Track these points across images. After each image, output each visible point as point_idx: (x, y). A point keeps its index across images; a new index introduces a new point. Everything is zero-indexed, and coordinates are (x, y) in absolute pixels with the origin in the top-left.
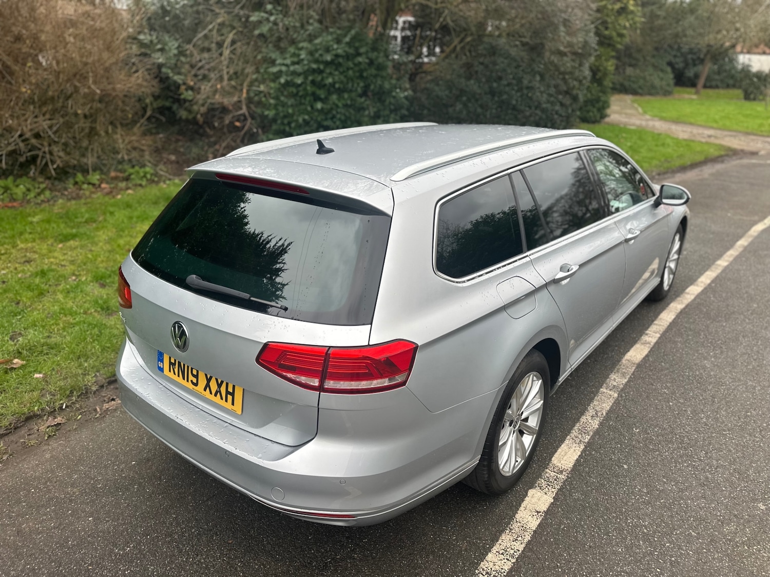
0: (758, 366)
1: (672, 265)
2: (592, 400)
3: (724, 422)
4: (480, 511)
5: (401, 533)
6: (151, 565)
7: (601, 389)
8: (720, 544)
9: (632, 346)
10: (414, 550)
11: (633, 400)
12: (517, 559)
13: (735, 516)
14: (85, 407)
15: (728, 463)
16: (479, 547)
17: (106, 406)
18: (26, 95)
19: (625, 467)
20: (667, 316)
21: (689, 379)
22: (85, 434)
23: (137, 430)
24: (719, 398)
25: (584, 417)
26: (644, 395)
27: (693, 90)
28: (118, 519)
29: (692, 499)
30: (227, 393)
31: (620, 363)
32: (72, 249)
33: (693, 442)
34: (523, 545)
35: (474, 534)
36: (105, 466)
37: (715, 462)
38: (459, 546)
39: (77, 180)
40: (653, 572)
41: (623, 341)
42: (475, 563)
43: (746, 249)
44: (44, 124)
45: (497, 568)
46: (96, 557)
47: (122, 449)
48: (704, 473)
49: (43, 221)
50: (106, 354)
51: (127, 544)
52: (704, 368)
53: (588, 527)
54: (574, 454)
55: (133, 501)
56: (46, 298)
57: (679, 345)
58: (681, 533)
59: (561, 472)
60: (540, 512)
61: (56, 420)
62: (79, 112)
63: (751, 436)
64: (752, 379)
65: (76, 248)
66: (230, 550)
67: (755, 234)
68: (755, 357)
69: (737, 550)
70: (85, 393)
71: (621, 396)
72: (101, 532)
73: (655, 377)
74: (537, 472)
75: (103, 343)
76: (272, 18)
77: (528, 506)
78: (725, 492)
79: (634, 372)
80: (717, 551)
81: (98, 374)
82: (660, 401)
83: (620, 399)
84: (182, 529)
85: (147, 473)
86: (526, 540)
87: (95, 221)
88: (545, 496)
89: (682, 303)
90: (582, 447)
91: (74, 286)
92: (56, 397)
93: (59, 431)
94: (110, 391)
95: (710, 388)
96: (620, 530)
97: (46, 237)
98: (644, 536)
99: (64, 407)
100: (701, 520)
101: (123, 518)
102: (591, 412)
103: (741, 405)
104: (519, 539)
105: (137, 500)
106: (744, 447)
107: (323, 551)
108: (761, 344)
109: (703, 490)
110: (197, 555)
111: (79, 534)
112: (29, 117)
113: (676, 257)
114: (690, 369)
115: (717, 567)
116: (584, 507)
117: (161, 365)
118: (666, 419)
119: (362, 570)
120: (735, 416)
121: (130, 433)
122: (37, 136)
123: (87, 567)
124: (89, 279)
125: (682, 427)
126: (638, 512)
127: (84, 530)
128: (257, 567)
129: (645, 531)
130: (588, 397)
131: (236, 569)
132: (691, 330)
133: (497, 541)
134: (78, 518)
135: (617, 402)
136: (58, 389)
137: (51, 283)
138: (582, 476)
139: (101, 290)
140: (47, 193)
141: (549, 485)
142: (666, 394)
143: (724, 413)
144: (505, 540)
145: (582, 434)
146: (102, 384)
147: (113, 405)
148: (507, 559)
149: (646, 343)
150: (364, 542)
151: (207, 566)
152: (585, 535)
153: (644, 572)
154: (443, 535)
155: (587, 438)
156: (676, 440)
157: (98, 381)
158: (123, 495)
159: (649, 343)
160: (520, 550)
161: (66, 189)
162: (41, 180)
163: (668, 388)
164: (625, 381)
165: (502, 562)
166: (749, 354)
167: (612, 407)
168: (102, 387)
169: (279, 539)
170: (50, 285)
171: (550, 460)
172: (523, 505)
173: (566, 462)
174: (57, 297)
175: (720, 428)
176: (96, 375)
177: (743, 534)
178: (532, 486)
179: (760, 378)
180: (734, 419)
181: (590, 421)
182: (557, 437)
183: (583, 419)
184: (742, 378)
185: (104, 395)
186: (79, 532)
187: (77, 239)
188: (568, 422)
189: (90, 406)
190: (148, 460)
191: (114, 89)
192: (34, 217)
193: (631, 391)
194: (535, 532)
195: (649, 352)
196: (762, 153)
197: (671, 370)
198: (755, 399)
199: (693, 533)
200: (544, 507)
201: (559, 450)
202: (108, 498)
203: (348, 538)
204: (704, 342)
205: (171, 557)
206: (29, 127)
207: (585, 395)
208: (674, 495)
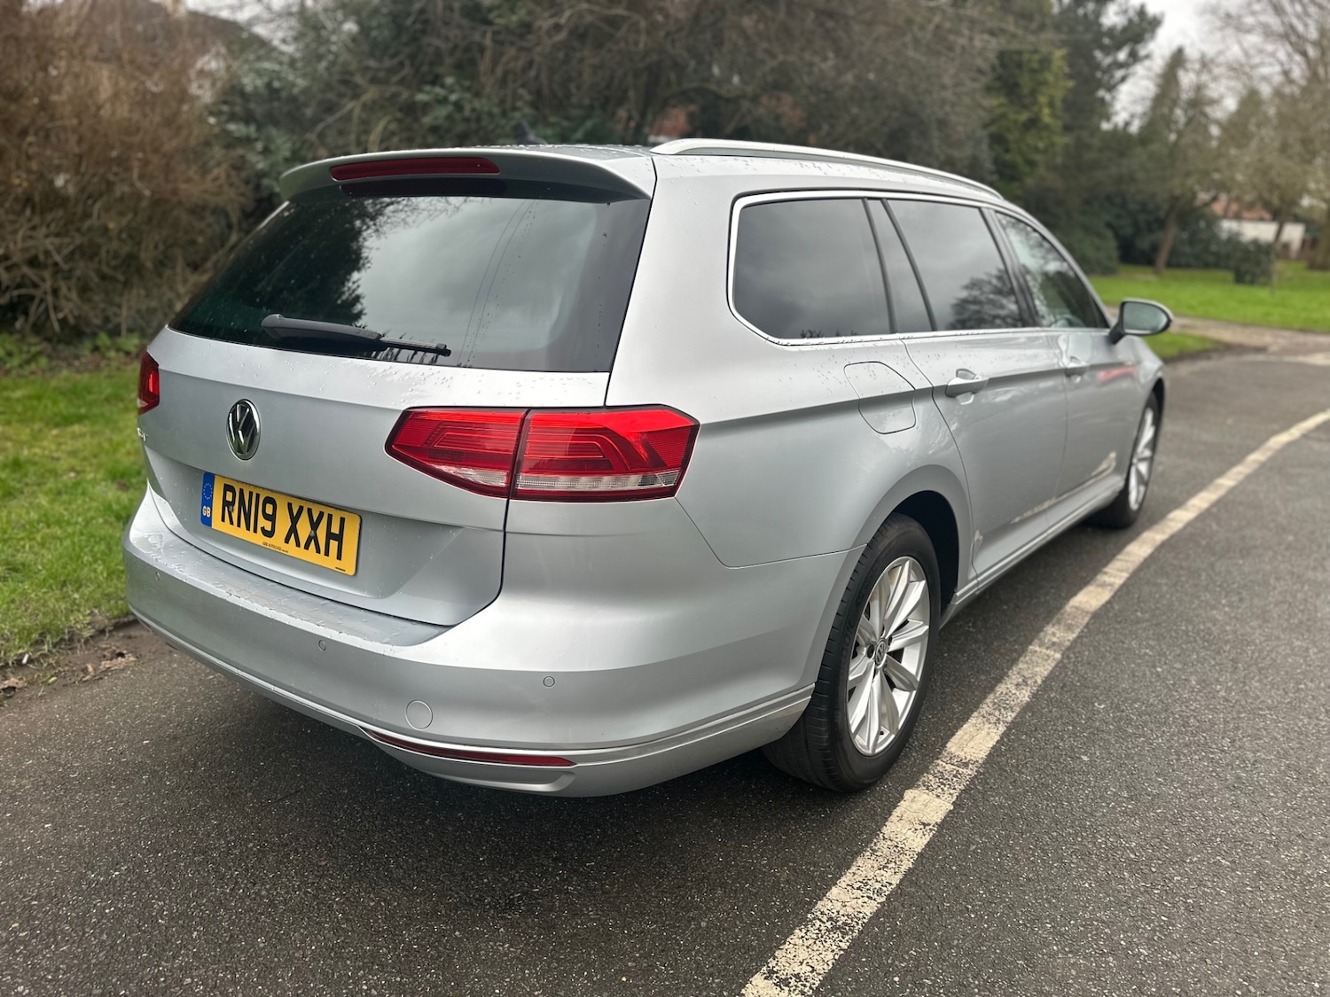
0: (1309, 620)
1: (1143, 467)
2: (1014, 661)
3: (1259, 698)
4: (813, 821)
5: (662, 853)
6: (159, 900)
7: (1031, 647)
8: (1277, 879)
9: (1081, 589)
10: (686, 881)
11: (1089, 663)
12: (888, 897)
13: (1299, 836)
14: (66, 665)
15: (1275, 755)
16: (813, 878)
17: (106, 664)
18: (20, 190)
19: (1085, 758)
20: (1138, 550)
21: (1188, 636)
22: (59, 704)
23: (160, 696)
24: (1246, 662)
25: (1003, 686)
26: (1110, 657)
27: (1149, 270)
28: (104, 826)
29: (1216, 808)
30: (330, 536)
31: (1062, 611)
32: (74, 437)
33: (1207, 725)
34: (900, 876)
35: (804, 856)
36: (91, 747)
37: (1250, 755)
38: (774, 875)
39: (99, 343)
40: (1153, 921)
41: (1064, 581)
42: (807, 903)
43: (1263, 465)
44: (46, 242)
45: (850, 910)
46: (48, 886)
47: (125, 722)
48: (1232, 769)
49: (30, 397)
50: (115, 581)
51: (115, 865)
52: (1215, 621)
53: (1022, 849)
54: (988, 738)
55: (136, 799)
56: (15, 501)
57: (1165, 588)
58: (1201, 861)
59: (966, 765)
60: (929, 825)
61: (6, 682)
62: (111, 225)
63: (1310, 718)
64: (1301, 638)
65: (82, 435)
66: (321, 877)
67: (1278, 446)
68: (1302, 607)
69: (1311, 889)
70: (68, 641)
71: (1068, 657)
72: (65, 846)
73: (1127, 632)
74: (919, 764)
75: (113, 564)
76: (453, 97)
77: (905, 815)
78: (1275, 800)
79: (1088, 624)
80: (1272, 890)
81: (96, 611)
82: (1139, 665)
83: (1066, 661)
84: (229, 842)
85: (169, 757)
86: (904, 868)
87: (122, 400)
88: (937, 800)
89: (1163, 532)
90: (1002, 729)
91: (70, 485)
92: (11, 643)
93: (11, 700)
94: (117, 641)
95: (1228, 648)
96: (1085, 855)
97: (32, 419)
98: (1130, 865)
99: (25, 661)
100: (1236, 840)
101: (113, 825)
102: (1014, 676)
103: (1287, 673)
104: (890, 866)
105: (145, 797)
106: (1300, 733)
107: (506, 880)
108: (1309, 590)
109: (1234, 795)
110: (254, 885)
111: (21, 850)
112: (21, 226)
113: (1147, 453)
114: (1189, 621)
115: (1274, 914)
116: (1012, 820)
117: (207, 513)
118: (1153, 692)
119: (582, 911)
120: (1278, 689)
121: (145, 700)
122: (33, 262)
123: (29, 901)
124: (99, 476)
125: (1183, 702)
126: (1115, 826)
127: (31, 842)
128: (372, 904)
129: (1132, 856)
130: (1007, 658)
131: (330, 907)
132: (1182, 568)
133: (848, 869)
134: (24, 824)
135: (1060, 666)
136: (16, 630)
137: (28, 480)
138: (1005, 771)
139: (119, 493)
140: (43, 361)
141: (942, 783)
142: (1150, 656)
143: (1257, 684)
144: (864, 867)
145: (1000, 710)
146: (102, 626)
147: (121, 663)
148: (868, 897)
149: (1103, 585)
150: (588, 867)
151: (272, 901)
152: (1017, 861)
153: (1137, 921)
154: (742, 858)
155: (1010, 716)
156: (1174, 722)
157: (97, 622)
158: (119, 789)
159: (1111, 585)
160: (893, 882)
161: (77, 357)
162: (33, 339)
163: (1152, 648)
164: (1072, 636)
165: (860, 901)
166: (1290, 604)
167: (1051, 672)
168: (102, 632)
169: (421, 860)
170: (27, 485)
171: (944, 746)
172: (897, 812)
173: (973, 750)
174: (37, 501)
175: (1253, 706)
176: (92, 612)
177: (1317, 864)
178: (911, 784)
179: (1314, 636)
180: (1276, 694)
181: (1015, 690)
182: (954, 713)
183: (1001, 688)
184: (1282, 636)
185: (104, 646)
186: (22, 845)
187: (87, 422)
188: (973, 692)
189: (76, 664)
190: (175, 738)
191: (175, 192)
192: (13, 390)
193: (1084, 651)
194: (920, 855)
195: (1113, 597)
196: (1273, 348)
197: (1154, 622)
198: (1310, 665)
199: (1223, 861)
200: (937, 817)
201: (960, 733)
202: (89, 794)
203: (556, 860)
204: (1208, 585)
205: (200, 886)
206: (20, 245)
207: (1001, 654)
208: (1180, 802)
